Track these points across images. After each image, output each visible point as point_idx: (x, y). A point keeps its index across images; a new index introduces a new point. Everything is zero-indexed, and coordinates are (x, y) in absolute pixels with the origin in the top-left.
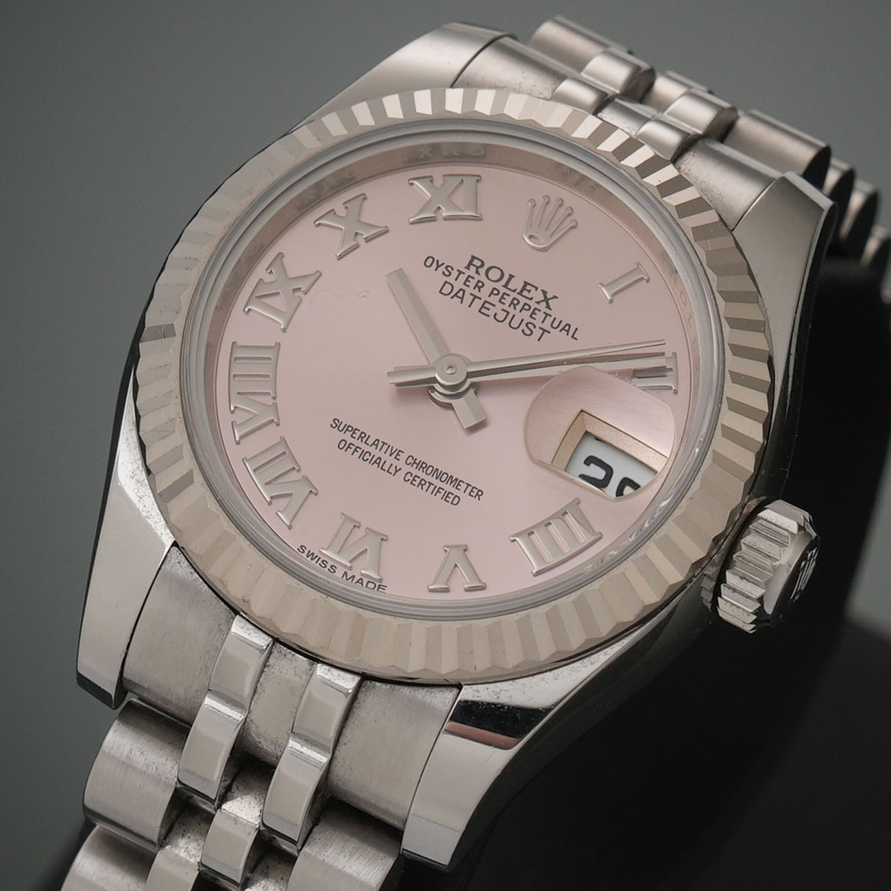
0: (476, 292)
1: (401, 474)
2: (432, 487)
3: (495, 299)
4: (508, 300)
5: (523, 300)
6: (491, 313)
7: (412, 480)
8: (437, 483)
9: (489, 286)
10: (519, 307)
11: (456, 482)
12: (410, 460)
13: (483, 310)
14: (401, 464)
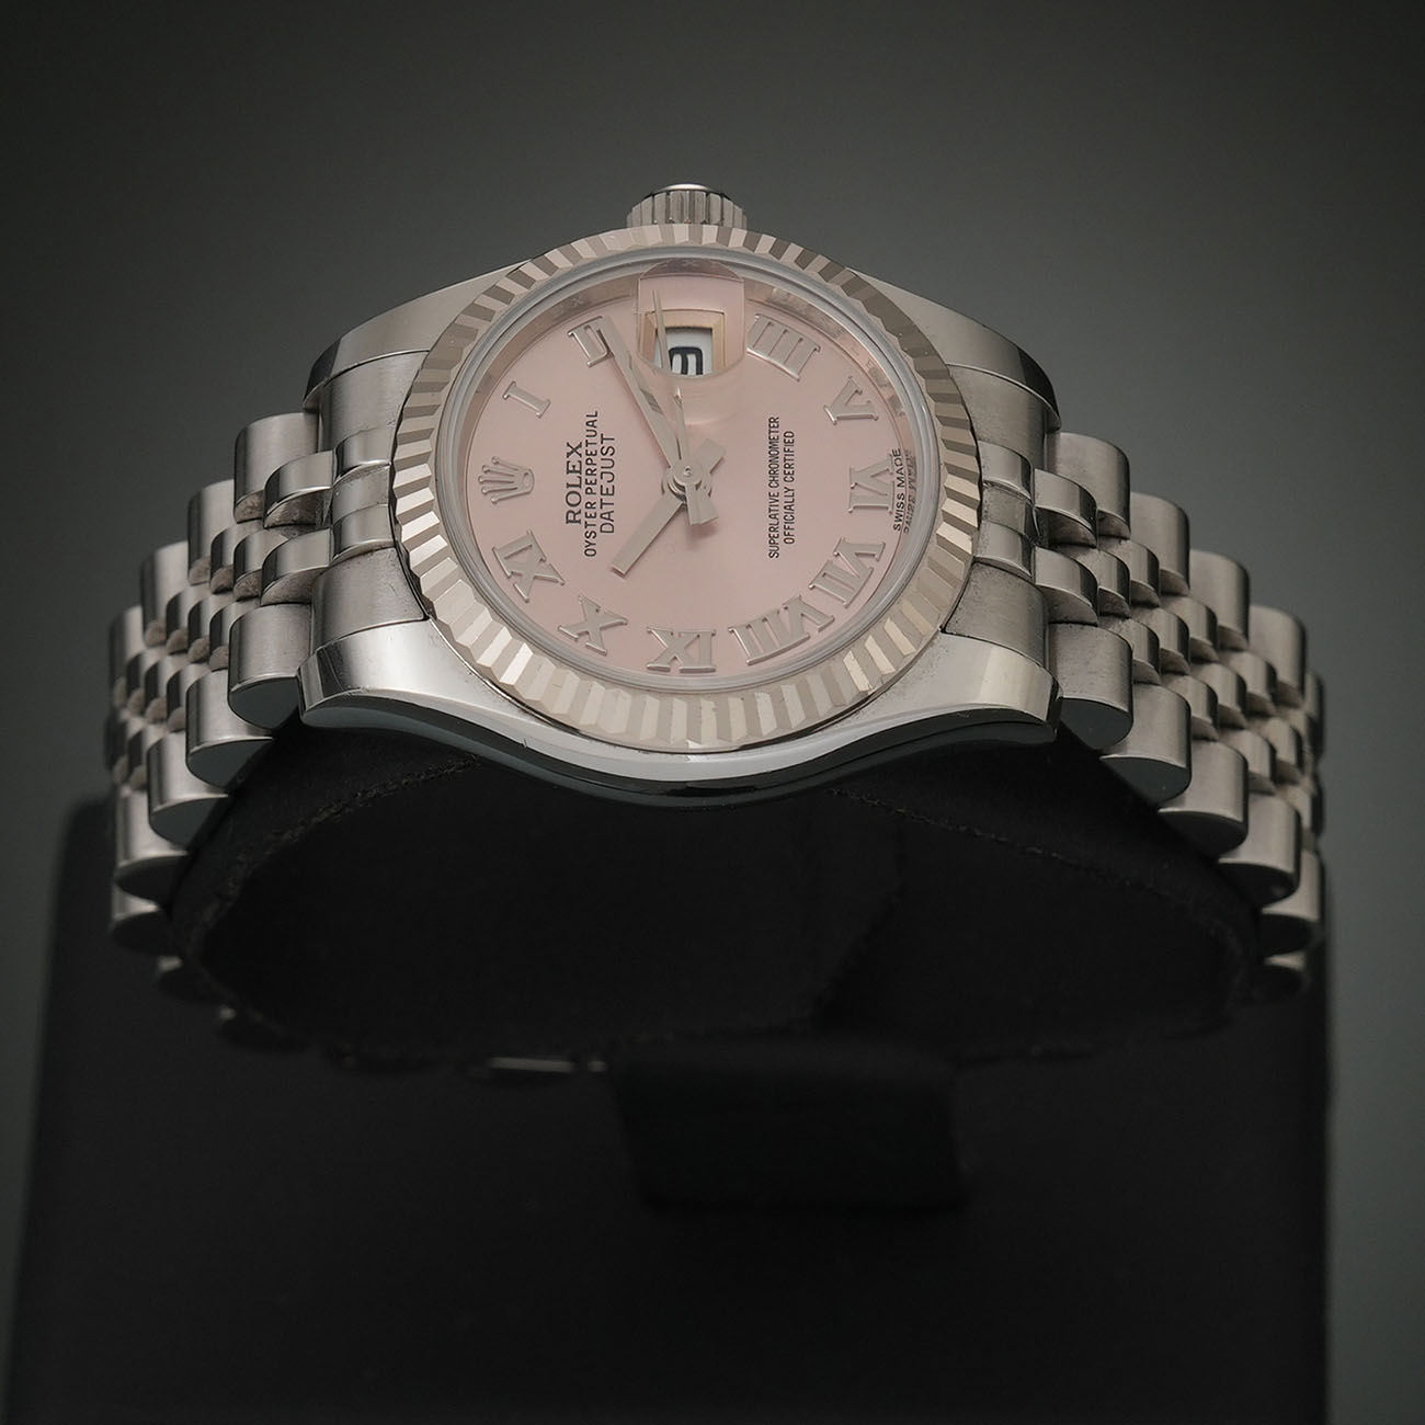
0: (598, 505)
1: (790, 485)
2: (787, 457)
3: (596, 489)
4: (590, 478)
5: (585, 467)
6: (610, 486)
7: (790, 476)
8: (782, 455)
9: (586, 498)
10: (592, 468)
11: (773, 443)
12: (773, 484)
13: (610, 492)
14: (781, 490)
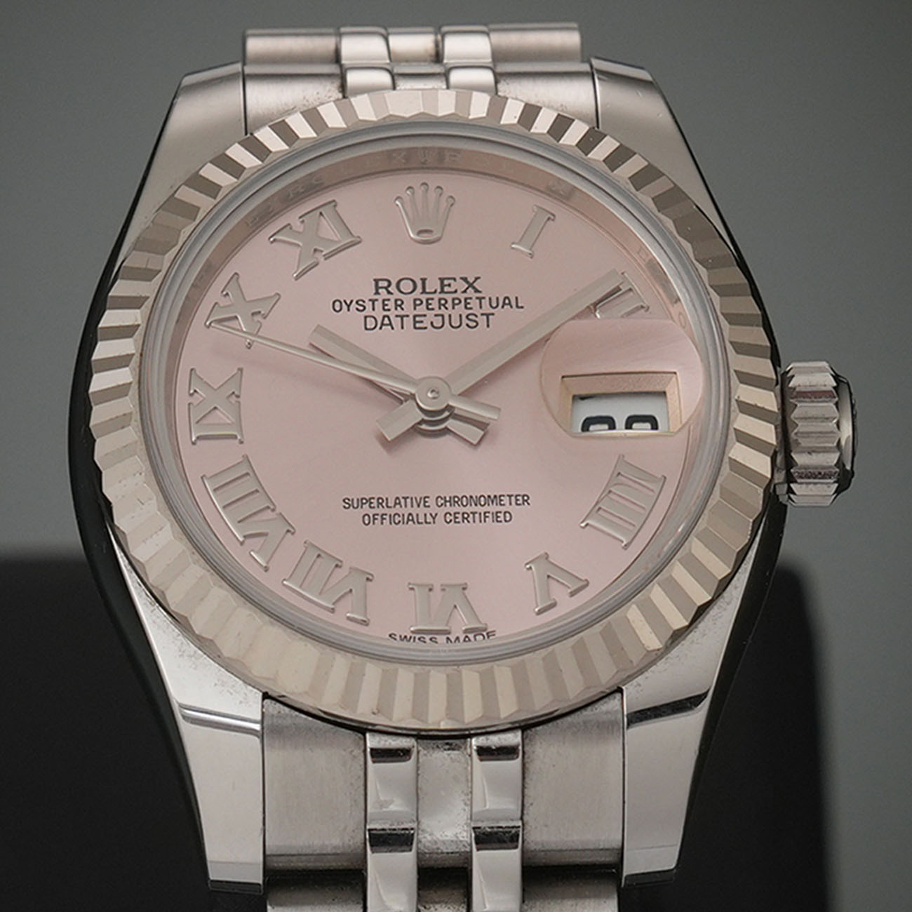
0: (399, 312)
1: (440, 518)
2: (477, 515)
3: (422, 309)
4: (435, 304)
5: (449, 297)
6: (426, 323)
7: (454, 519)
8: (479, 509)
9: (408, 300)
10: (449, 305)
11: (497, 499)
12: (440, 501)
13: (418, 325)
14: (433, 509)
